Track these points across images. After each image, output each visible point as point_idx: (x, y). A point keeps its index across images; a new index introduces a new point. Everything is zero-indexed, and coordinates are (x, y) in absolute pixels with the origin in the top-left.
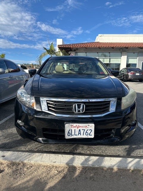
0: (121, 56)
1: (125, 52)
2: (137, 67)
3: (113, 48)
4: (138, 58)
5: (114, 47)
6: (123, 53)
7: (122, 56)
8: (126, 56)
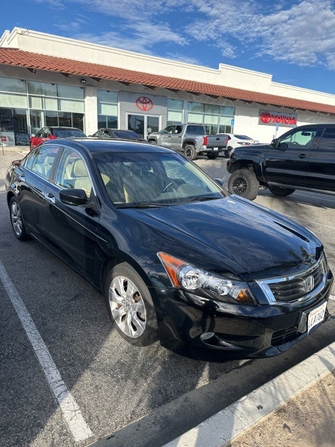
0: (84, 97)
1: (92, 88)
2: (119, 129)
3: (66, 75)
4: (119, 104)
5: (69, 72)
6: (88, 89)
7: (87, 98)
8: (96, 98)
